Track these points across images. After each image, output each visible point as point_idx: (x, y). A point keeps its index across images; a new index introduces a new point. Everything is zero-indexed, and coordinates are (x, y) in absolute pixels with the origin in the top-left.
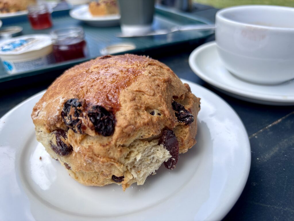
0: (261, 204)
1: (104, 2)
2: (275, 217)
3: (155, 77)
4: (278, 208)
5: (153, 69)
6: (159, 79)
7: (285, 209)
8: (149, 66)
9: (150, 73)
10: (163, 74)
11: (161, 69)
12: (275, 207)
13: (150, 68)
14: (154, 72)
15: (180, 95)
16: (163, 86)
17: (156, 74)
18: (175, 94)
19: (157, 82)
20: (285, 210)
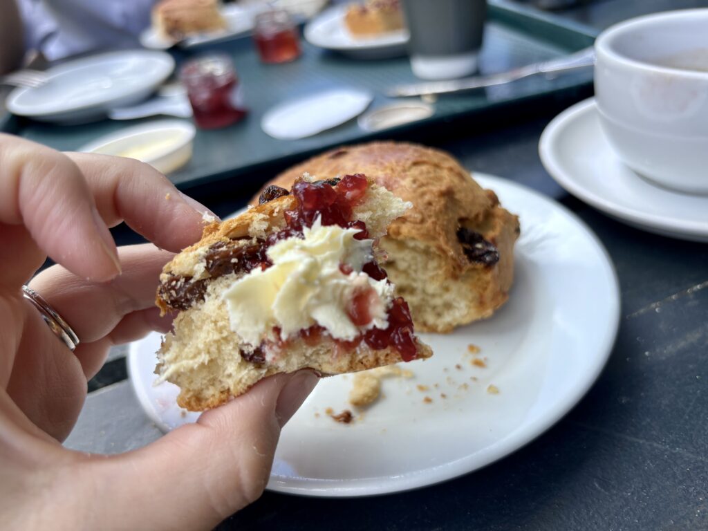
0: (628, 438)
1: (378, 5)
2: (649, 462)
3: (424, 189)
4: (660, 446)
5: (421, 173)
6: (431, 192)
7: (675, 449)
8: (414, 168)
9: (414, 181)
10: (439, 179)
11: (438, 170)
12: (655, 445)
13: (415, 171)
14: (422, 179)
15: (473, 215)
16: (439, 204)
17: (425, 182)
18: (463, 214)
19: (427, 198)
20: (674, 451)
